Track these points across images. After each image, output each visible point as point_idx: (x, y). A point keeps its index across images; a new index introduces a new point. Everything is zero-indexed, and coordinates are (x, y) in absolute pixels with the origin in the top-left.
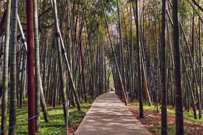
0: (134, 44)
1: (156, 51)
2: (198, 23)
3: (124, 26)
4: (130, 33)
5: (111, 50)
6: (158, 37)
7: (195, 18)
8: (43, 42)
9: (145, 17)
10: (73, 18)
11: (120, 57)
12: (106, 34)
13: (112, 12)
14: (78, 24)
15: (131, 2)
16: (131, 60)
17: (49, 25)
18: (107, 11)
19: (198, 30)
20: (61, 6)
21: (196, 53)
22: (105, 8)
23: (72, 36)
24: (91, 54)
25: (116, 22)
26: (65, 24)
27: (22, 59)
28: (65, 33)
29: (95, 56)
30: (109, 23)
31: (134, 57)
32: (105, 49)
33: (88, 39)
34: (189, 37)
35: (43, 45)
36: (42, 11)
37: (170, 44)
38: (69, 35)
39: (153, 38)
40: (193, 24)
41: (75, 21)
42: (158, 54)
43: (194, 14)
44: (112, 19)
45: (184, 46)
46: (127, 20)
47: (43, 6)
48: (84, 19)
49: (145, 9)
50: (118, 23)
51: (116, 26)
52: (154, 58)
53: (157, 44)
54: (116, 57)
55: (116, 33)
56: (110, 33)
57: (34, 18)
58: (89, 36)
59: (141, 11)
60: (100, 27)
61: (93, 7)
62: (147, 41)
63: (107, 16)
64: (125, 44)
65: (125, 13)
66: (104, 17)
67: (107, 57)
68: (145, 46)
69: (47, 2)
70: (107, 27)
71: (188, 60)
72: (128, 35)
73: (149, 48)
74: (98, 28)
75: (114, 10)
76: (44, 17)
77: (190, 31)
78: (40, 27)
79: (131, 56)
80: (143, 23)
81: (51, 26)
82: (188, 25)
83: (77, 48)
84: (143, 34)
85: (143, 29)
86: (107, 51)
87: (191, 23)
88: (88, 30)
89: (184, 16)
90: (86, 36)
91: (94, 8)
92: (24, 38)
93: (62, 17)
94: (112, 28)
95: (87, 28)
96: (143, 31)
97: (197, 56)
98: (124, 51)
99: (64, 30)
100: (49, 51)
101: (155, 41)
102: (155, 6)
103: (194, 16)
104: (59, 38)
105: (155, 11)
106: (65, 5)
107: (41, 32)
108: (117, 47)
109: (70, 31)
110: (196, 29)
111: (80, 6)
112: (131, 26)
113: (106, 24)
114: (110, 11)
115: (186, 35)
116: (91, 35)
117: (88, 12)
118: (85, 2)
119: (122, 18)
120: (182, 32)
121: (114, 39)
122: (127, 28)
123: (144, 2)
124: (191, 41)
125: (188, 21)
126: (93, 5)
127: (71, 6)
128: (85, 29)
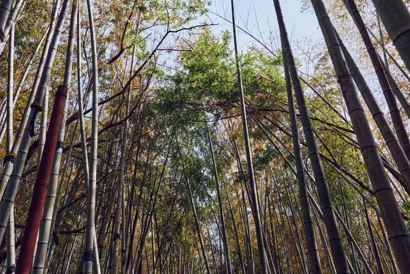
0: (256, 266)
2: (376, 219)
3: (233, 226)
4: (246, 240)
6: (305, 249)
7: (370, 212)
8: (58, 265)
9: (272, 207)
10: (130, 213)
12: (195, 246)
13: (207, 199)
14: (138, 224)
15: (243, 181)
17: (78, 226)
18: (198, 198)
19: (381, 234)
20: (108, 190)
22: (195, 192)
23: (123, 251)
25: (216, 218)
26: (112, 224)
28: (109, 242)
30: (202, 221)
33: (159, 256)
34: (368, 247)
35: (56, 271)
36: (68, 198)
37: (332, 265)
38: (117, 249)
39: (293, 251)
40: (368, 221)
41: (134, 218)
43: (364, 204)
44: (208, 213)
45: (362, 269)
46: (237, 214)
47: (72, 190)
48: (151, 215)
49: (271, 193)
50: (219, 220)
51: (216, 226)
53: (306, 266)
55: (217, 242)
56: (204, 241)
57: (44, 220)
58: (160, 249)
59: (264, 197)
60: (183, 228)
61: (170, 190)
62: (283, 258)
63: (197, 208)
64: (239, 264)
65: (234, 200)
66: (192, 210)
68: (280, 269)
69: (81, 183)
70: (197, 229)
72: (242, 246)
74: (179, 233)
75: (212, 195)
76: (71, 210)
77: (367, 236)
78: (57, 232)
80: (271, 219)
81: (82, 229)
82: (359, 225)
84: (274, 243)
85: (271, 231)
87: (365, 219)
88: (158, 237)
89: (348, 208)
90: (154, 249)
91: (173, 193)
92: (13, 262)
93: (107, 211)
94: (210, 230)
95: (157, 233)
96: (273, 237)
99: (109, 236)
101: (299, 258)
102: (289, 188)
103: (365, 208)
104: (91, 263)
105: (291, 197)
107: (57, 244)
109: (119, 241)
110: (377, 233)
111: (145, 189)
112: (247, 226)
113: (196, 224)
114: (203, 197)
115: (359, 245)
116: (165, 247)
117: (160, 201)
118: (155, 182)
119: (227, 209)
120: (350, 240)
121: (213, 254)
122: (239, 231)
123: (267, 181)
124: (373, 258)
125: (357, 216)
126: (171, 187)
127: (128, 188)
128: (153, 234)
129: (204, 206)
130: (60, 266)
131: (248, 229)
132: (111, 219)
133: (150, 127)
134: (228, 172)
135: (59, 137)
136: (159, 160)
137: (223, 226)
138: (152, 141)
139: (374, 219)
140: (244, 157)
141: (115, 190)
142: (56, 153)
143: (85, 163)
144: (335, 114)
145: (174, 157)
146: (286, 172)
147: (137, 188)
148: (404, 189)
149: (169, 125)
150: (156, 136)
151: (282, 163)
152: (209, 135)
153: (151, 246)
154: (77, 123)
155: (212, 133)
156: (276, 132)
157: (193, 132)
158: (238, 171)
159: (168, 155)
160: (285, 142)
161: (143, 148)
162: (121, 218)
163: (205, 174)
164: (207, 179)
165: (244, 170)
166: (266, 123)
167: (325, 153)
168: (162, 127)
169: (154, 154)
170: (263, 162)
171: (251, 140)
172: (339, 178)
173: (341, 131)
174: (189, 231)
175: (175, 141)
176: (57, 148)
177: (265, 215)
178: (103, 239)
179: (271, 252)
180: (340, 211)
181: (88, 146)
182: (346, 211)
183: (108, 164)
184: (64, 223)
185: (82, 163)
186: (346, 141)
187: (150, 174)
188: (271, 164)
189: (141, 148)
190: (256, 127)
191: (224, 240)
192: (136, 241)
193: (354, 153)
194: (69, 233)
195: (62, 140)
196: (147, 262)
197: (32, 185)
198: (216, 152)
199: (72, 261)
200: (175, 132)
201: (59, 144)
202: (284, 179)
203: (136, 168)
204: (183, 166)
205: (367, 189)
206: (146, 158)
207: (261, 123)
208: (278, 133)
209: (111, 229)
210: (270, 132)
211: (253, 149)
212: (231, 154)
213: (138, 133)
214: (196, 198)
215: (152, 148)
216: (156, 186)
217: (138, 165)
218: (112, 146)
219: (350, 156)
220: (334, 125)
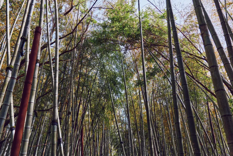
0: (145, 132)
1: (172, 141)
2: (213, 108)
3: (133, 110)
4: (140, 117)
5: (118, 138)
6: (172, 123)
7: (209, 104)
9: (155, 100)
10: (76, 101)
11: (129, 148)
12: (112, 120)
13: (119, 95)
14: (81, 107)
15: (140, 85)
16: (142, 152)
17: (47, 107)
18: (114, 94)
19: (215, 116)
20: (64, 88)
21: (219, 143)
22: (113, 90)
23: (73, 121)
24: (94, 143)
25: (124, 105)
26: (66, 107)
27: (7, 149)
28: (65, 117)
29: (99, 145)
30: (116, 106)
31: (146, 147)
32: (111, 136)
33: (92, 125)
34: (207, 123)
35: (36, 131)
36: (42, 92)
37: (187, 132)
38: (70, 120)
39: (166, 124)
40: (208, 109)
41: (78, 104)
42: (174, 145)
43: (207, 100)
44: (119, 102)
45: (203, 135)
46: (136, 103)
47: (44, 87)
48: (88, 102)
49: (155, 92)
50: (126, 106)
51: (124, 109)
52: (170, 149)
53: (172, 132)
54: (124, 147)
55: (124, 118)
56: (117, 117)
57: (30, 103)
58: (93, 121)
59: (151, 95)
60: (106, 110)
61: (99, 89)
62: (160, 127)
63: (114, 100)
64: (135, 130)
65: (134, 96)
66: (111, 100)
67: (113, 146)
68: (158, 133)
69: (49, 84)
70: (113, 111)
71: (210, 151)
72: (138, 120)
73: (164, 137)
74: (103, 113)
75: (122, 93)
76: (43, 98)
77: (207, 117)
78: (36, 110)
79: (142, 146)
80: (154, 107)
81: (50, 109)
82: (203, 111)
83: (78, 136)
84: (155, 120)
85: (154, 113)
86: (114, 140)
87: (207, 108)
88: (92, 115)
89: (197, 102)
90: (90, 121)
91: (100, 91)
92: (13, 125)
93: (64, 100)
94: (120, 112)
95: (91, 112)
96: (155, 116)
97: (220, 146)
98: (133, 140)
99: (65, 113)
100: (43, 138)
101: (169, 128)
102: (165, 90)
103: (207, 102)
104: (56, 126)
105: (166, 95)
106: (69, 87)
107: (37, 116)
108: (125, 135)
110: (213, 116)
111: (85, 88)
112: (141, 110)
113: (113, 108)
114: (117, 94)
115: (202, 122)
116: (95, 120)
117: (93, 95)
118: (90, 85)
119: (130, 101)
120: (198, 119)
121: (121, 124)
122: (136, 112)
123: (153, 86)
124: (209, 129)
125: (202, 106)
126: (99, 88)
127: (75, 87)
128: (89, 113)
129: (117, 99)
130: (38, 128)
131: (142, 111)
132: (66, 104)
133: (88, 53)
134: (131, 80)
135: (37, 57)
136: (93, 72)
137: (128, 110)
138: (89, 61)
139: (212, 108)
140: (141, 72)
141: (68, 88)
142: (36, 66)
143: (52, 72)
144: (195, 48)
145: (101, 71)
146: (164, 81)
147: (81, 88)
148: (230, 92)
149: (99, 53)
150: (92, 59)
151: (162, 75)
152: (121, 59)
153: (88, 119)
154: (47, 50)
155: (123, 58)
156: (160, 58)
157: (112, 57)
158: (137, 79)
159: (98, 70)
160: (165, 64)
161: (84, 65)
162: (72, 104)
163: (119, 80)
164: (119, 83)
165: (141, 79)
166: (155, 52)
167: (187, 71)
168: (95, 54)
169: (90, 69)
170: (152, 75)
171: (145, 62)
172: (194, 85)
173: (197, 58)
174: (108, 112)
175: (102, 62)
176: (36, 63)
177: (151, 105)
178: (61, 115)
179: (154, 124)
180: (193, 103)
181: (53, 63)
182: (196, 103)
183: (64, 74)
184: (40, 105)
185: (50, 73)
186: (200, 65)
187: (88, 80)
188: (156, 76)
189: (83, 65)
190: (149, 55)
191: (128, 117)
192: (80, 116)
193: (204, 71)
194: (43, 111)
195: (39, 58)
196: (86, 128)
197: (21, 84)
198: (125, 68)
199: (45, 126)
200: (102, 57)
201: (37, 61)
202: (163, 85)
203: (80, 76)
204: (106, 76)
205: (209, 91)
206: (85, 71)
207: (151, 53)
208: (161, 59)
209: (66, 110)
210: (156, 58)
211: (146, 68)
212: (134, 70)
213: (81, 57)
214: (113, 94)
215: (89, 65)
216: (91, 86)
217: (81, 75)
218: (66, 63)
219: (201, 73)
220: (193, 55)
